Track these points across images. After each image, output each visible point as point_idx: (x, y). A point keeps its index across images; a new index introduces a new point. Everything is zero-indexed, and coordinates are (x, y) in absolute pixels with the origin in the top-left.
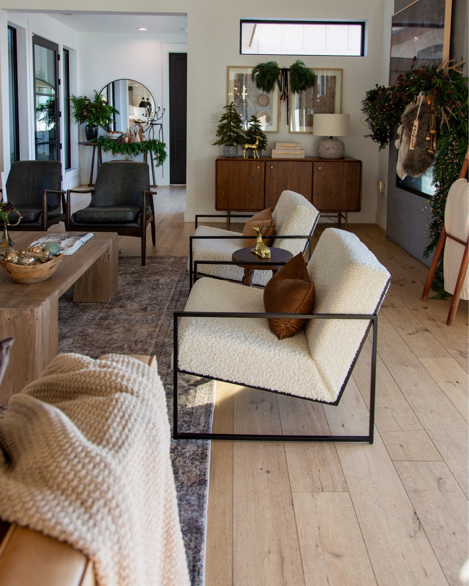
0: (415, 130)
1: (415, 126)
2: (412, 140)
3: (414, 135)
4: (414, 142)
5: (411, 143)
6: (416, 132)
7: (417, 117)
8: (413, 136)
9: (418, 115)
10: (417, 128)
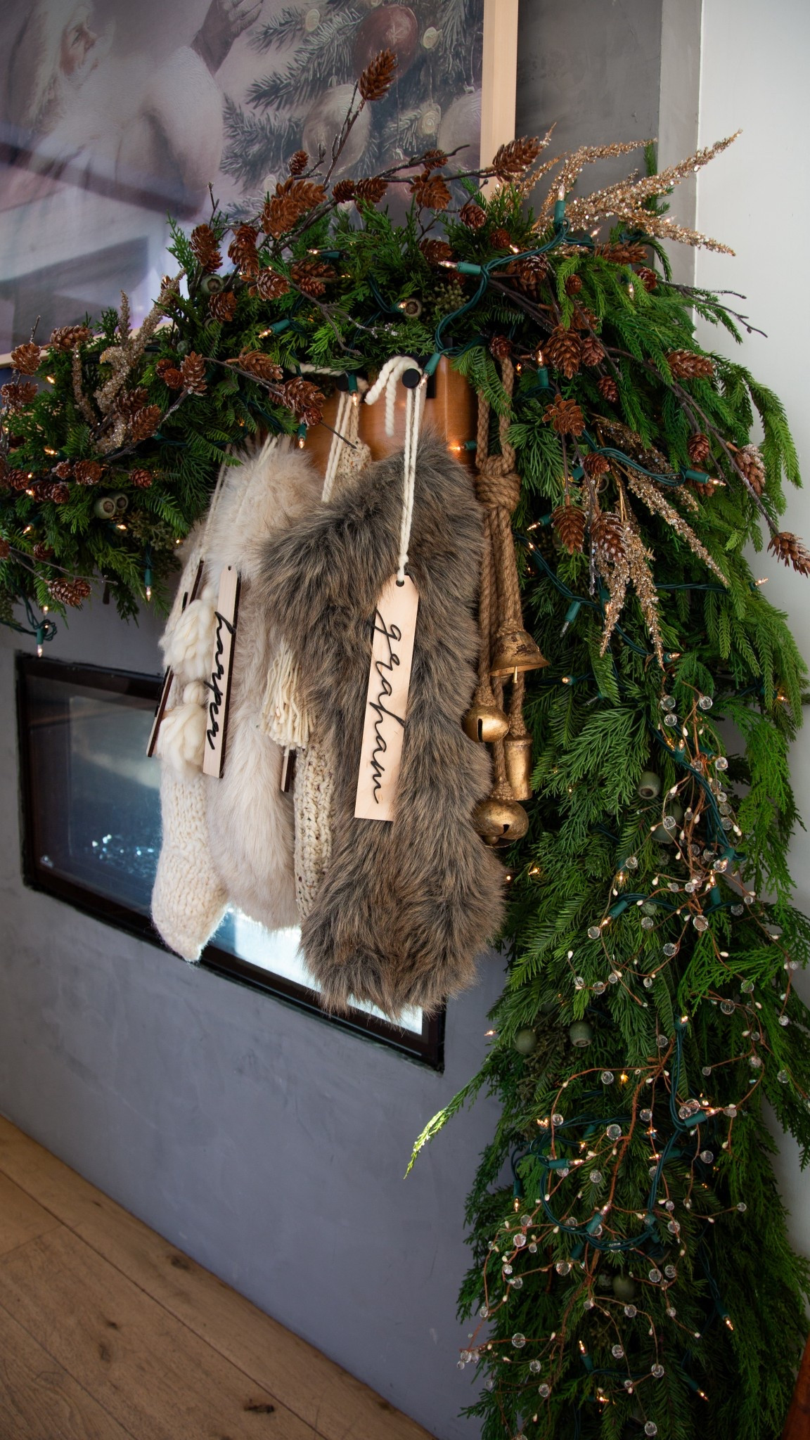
0: (394, 659)
1: (392, 634)
2: (368, 744)
3: (386, 701)
4: (391, 759)
5: (365, 771)
6: (401, 678)
7: (404, 559)
8: (379, 708)
9: (404, 546)
10: (404, 648)
